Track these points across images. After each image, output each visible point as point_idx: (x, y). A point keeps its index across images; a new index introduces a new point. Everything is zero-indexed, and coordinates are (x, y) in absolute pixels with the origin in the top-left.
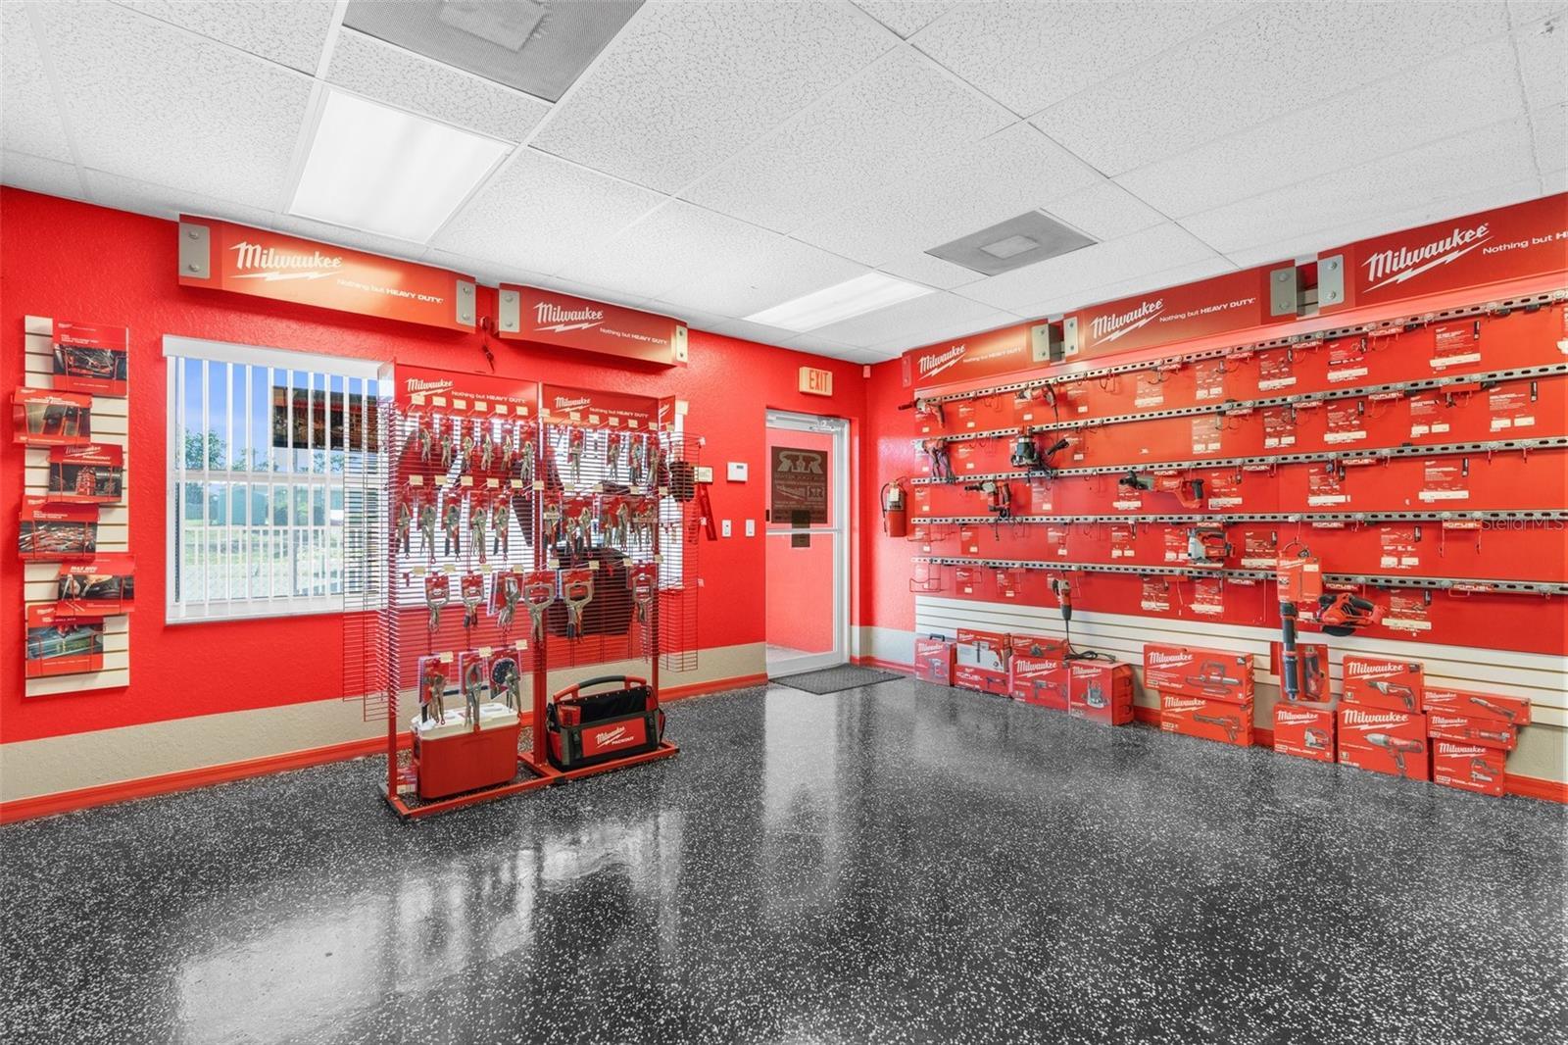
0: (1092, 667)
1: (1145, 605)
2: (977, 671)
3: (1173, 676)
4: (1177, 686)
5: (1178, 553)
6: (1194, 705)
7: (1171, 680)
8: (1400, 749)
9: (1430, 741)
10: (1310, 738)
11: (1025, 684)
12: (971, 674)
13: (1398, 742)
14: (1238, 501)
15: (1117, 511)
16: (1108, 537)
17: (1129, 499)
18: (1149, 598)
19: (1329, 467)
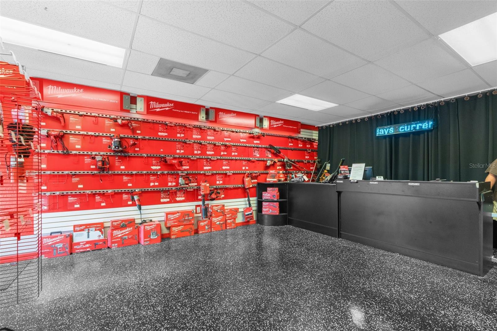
0: (152, 225)
1: (162, 200)
2: (87, 242)
3: (175, 221)
4: (176, 223)
5: (172, 183)
6: (180, 228)
7: (174, 222)
8: (222, 224)
9: (226, 220)
10: (207, 227)
11: (117, 240)
12: (84, 245)
13: (221, 222)
14: (188, 167)
15: (152, 169)
16: (149, 179)
17: (156, 166)
18: (163, 198)
19: (208, 160)
